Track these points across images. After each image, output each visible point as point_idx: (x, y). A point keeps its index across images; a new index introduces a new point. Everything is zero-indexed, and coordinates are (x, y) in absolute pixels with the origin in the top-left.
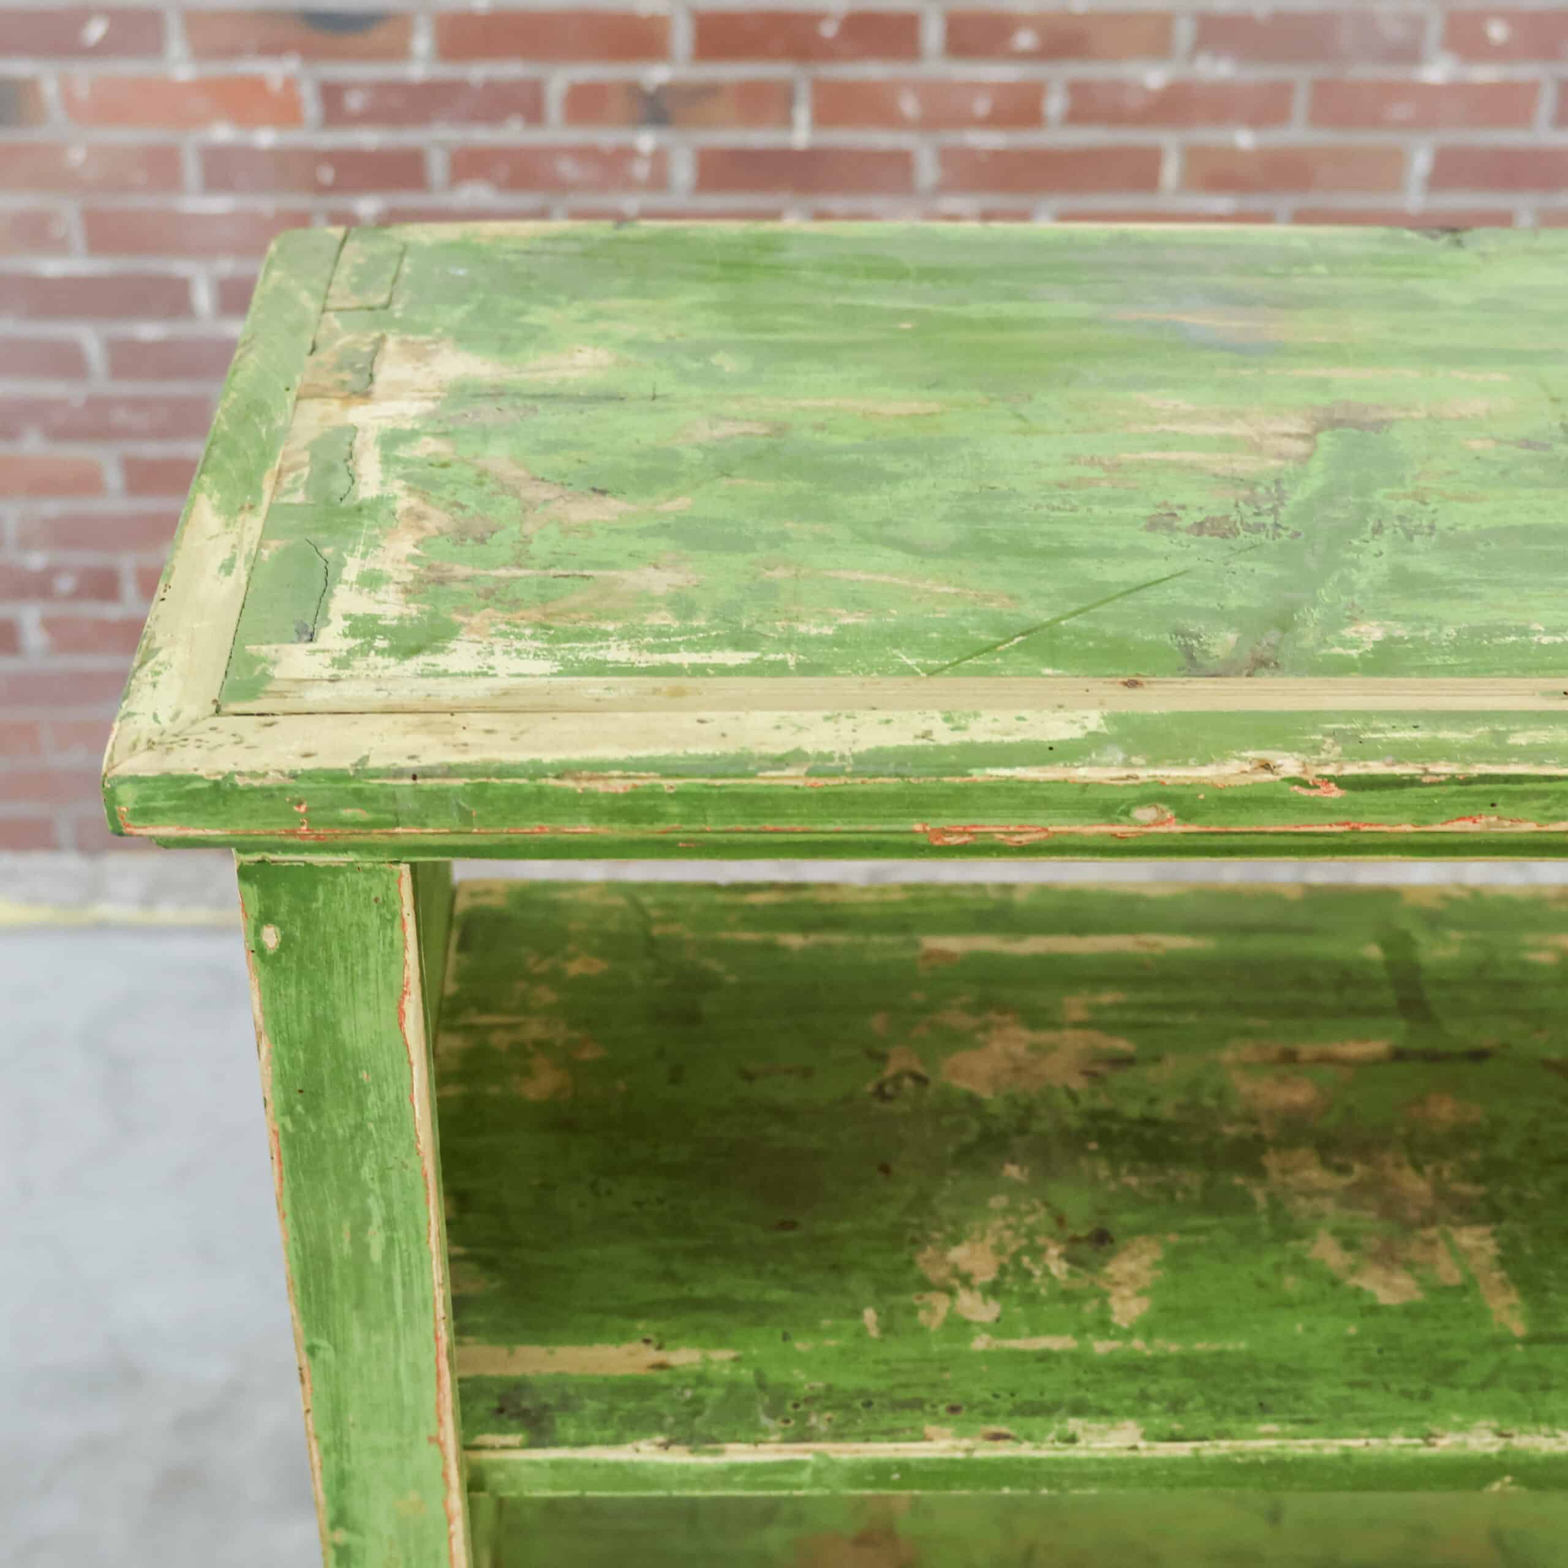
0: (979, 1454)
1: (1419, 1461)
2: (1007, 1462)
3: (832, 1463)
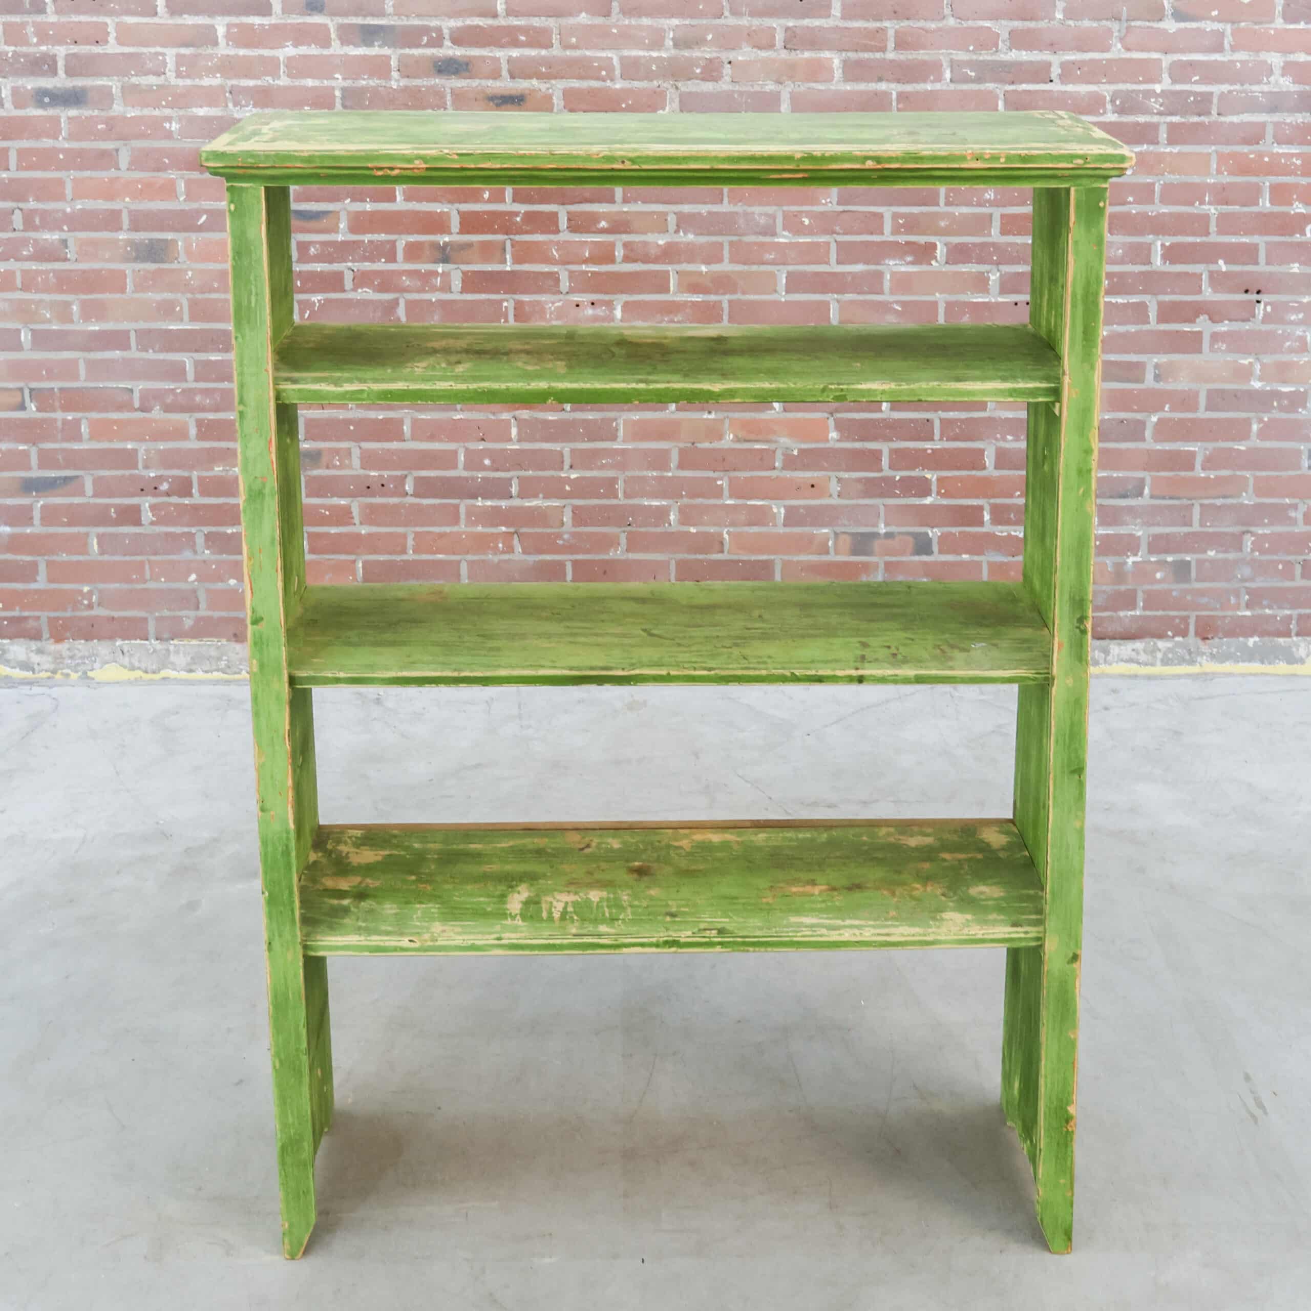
0: (411, 388)
1: (527, 390)
2: (420, 390)
3: (372, 390)
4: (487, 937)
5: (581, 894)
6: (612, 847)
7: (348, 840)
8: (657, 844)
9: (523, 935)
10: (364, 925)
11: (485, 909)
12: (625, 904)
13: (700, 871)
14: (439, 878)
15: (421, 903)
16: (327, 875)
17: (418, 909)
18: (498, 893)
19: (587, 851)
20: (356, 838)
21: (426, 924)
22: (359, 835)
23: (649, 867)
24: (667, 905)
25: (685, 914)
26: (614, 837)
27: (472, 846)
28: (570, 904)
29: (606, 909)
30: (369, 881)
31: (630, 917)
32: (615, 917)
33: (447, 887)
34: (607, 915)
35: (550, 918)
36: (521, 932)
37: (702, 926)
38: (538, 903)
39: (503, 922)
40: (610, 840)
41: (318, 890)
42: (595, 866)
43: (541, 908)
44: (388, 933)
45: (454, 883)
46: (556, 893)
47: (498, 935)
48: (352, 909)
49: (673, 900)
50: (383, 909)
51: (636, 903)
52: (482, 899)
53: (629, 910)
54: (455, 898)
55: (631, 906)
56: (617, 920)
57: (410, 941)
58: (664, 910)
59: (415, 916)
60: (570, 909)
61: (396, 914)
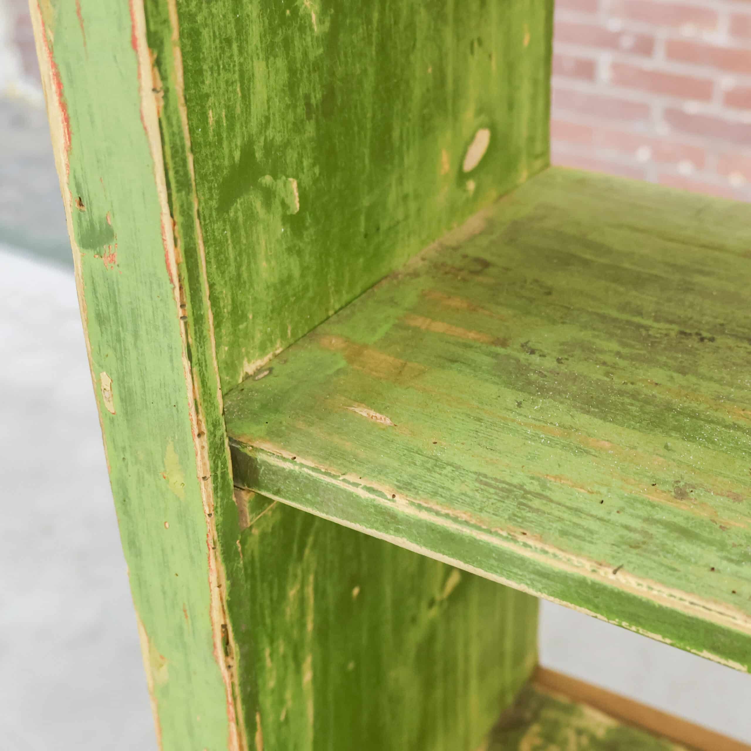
7: (573, 739)
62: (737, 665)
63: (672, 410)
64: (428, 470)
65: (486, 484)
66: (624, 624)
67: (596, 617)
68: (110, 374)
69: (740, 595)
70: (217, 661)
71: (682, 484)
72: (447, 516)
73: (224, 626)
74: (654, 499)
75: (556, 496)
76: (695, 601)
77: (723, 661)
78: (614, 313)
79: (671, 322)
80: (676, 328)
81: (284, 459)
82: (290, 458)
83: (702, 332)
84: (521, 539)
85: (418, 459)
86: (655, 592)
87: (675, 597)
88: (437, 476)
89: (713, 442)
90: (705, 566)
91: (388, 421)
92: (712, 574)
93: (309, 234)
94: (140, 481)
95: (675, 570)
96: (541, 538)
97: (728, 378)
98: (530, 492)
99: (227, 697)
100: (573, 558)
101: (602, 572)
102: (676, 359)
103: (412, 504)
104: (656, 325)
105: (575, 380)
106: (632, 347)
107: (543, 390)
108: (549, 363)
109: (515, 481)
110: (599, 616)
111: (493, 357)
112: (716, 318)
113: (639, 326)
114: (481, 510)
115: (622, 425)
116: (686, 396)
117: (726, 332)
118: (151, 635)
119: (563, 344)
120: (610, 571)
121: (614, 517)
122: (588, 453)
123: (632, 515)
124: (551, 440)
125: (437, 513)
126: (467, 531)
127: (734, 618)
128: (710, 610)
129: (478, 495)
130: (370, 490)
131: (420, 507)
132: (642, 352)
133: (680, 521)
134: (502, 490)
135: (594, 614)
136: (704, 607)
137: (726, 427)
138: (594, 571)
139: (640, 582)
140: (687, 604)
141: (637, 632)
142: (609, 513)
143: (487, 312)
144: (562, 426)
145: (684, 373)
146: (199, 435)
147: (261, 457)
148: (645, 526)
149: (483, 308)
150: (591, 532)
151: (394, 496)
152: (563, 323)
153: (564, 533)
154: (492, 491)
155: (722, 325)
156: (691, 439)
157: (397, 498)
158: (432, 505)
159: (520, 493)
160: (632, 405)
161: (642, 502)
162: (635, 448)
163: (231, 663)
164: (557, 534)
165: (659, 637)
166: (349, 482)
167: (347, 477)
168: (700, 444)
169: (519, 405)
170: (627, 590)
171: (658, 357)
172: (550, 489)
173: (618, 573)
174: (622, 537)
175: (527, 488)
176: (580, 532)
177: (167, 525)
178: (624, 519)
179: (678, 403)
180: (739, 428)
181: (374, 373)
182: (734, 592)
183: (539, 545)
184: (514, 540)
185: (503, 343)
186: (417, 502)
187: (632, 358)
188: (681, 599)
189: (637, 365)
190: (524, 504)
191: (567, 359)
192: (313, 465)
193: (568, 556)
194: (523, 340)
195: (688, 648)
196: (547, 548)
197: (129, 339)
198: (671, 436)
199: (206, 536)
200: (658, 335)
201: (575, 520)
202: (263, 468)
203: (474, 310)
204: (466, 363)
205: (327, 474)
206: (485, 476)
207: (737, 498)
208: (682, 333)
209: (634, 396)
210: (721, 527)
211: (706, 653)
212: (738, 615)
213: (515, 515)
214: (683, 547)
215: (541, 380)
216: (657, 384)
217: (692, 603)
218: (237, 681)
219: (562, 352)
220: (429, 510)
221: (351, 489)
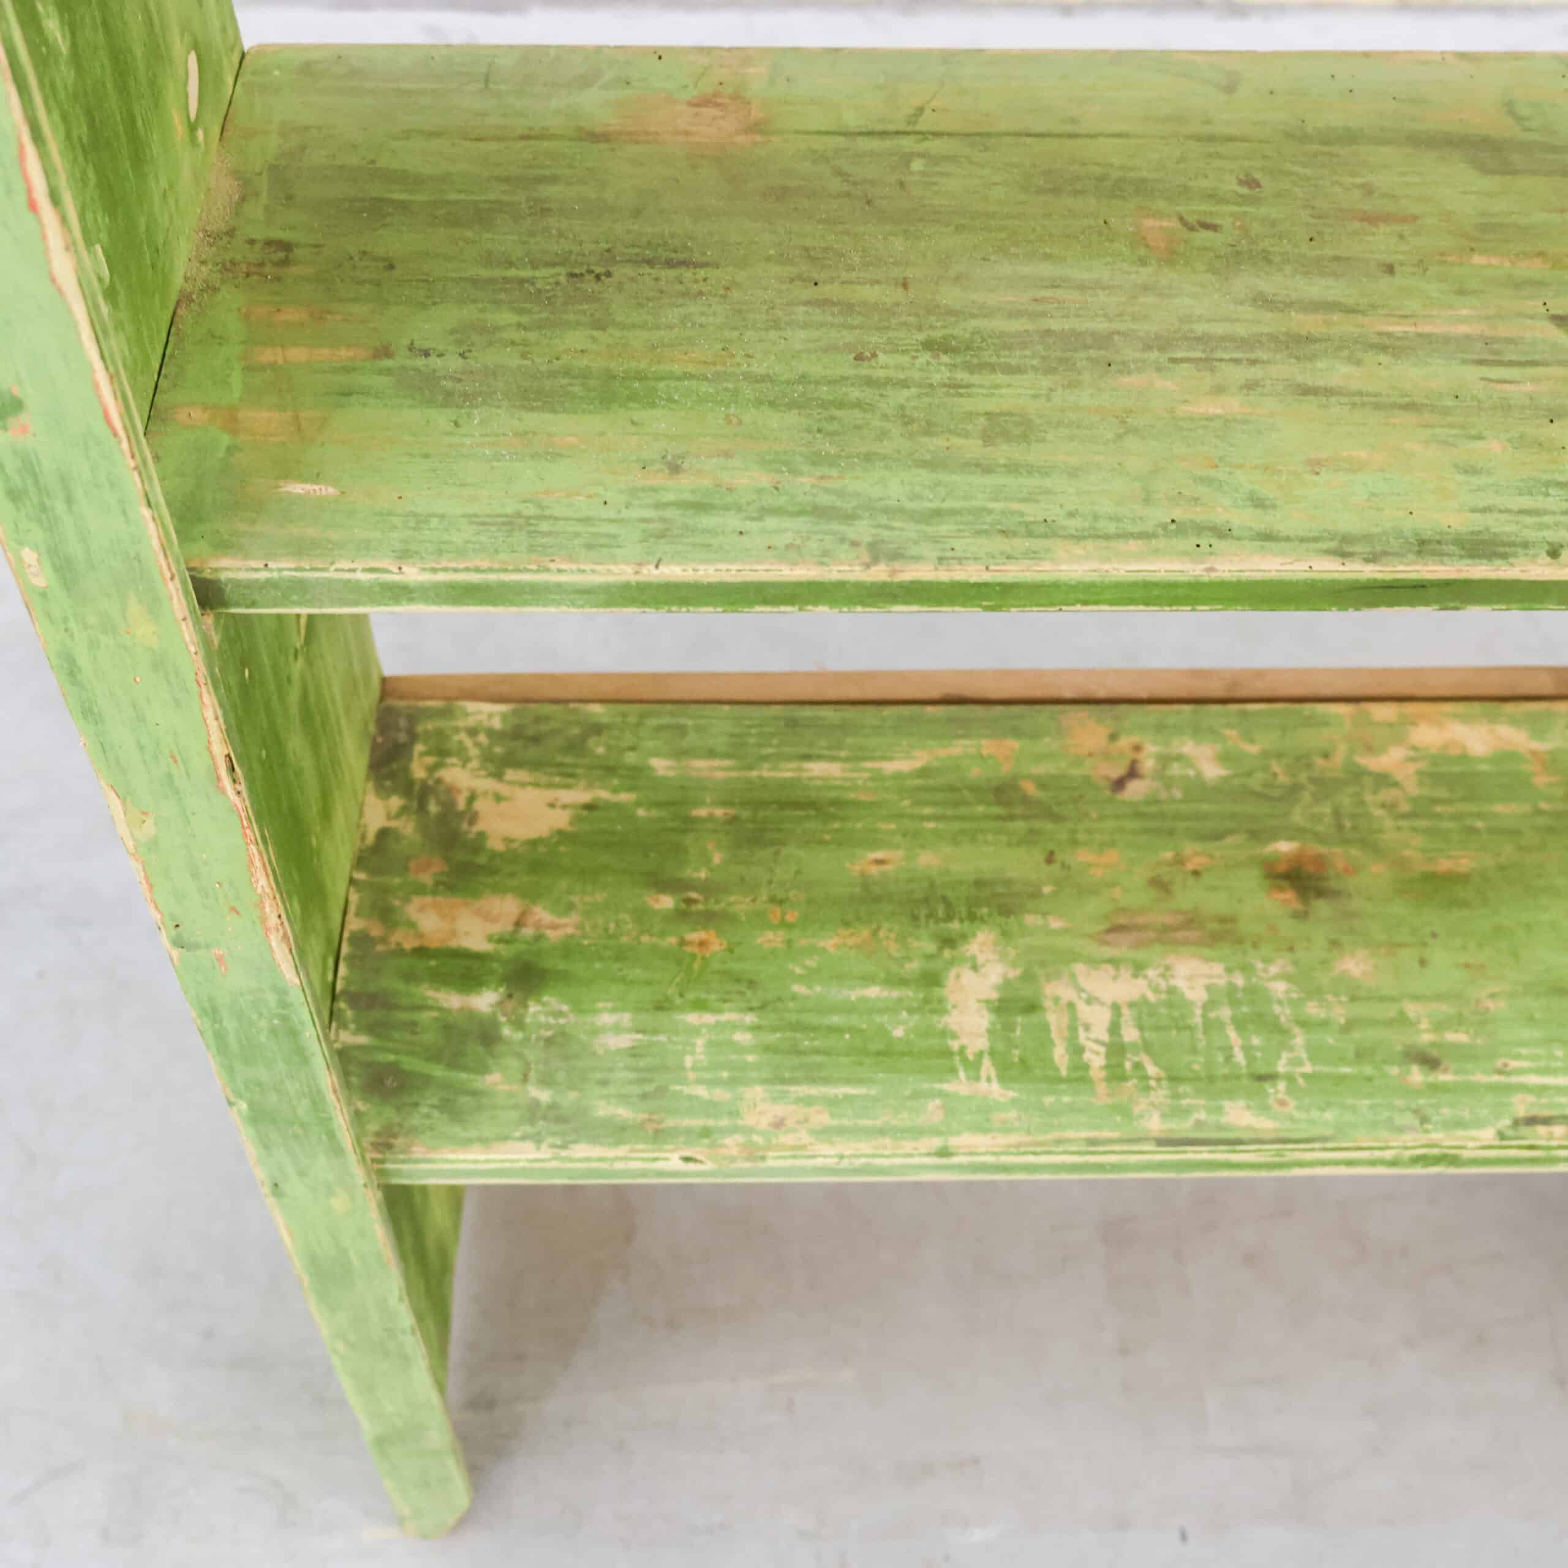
4: (908, 1146)
5: (1151, 973)
6: (1199, 775)
7: (468, 742)
8: (1320, 762)
9: (1013, 1139)
10: (544, 1096)
11: (882, 1032)
12: (1283, 1014)
13: (1464, 878)
14: (739, 904)
15: (700, 1006)
16: (421, 890)
17: (695, 1031)
18: (914, 967)
19: (1135, 790)
20: (491, 733)
21: (721, 1094)
22: (497, 724)
23: (1320, 861)
24: (1402, 1021)
25: (1467, 1055)
26: (1197, 731)
27: (817, 769)
28: (1127, 1013)
29: (1232, 1034)
30: (542, 914)
31: (1308, 1068)
32: (1263, 1070)
33: (771, 939)
34: (1240, 1057)
35: (1080, 1075)
36: (1006, 1129)
37: (1521, 1106)
38: (1032, 1007)
39: (946, 1087)
40: (1187, 747)
41: (400, 952)
42: (1168, 855)
43: (1045, 1028)
44: (618, 1132)
45: (784, 924)
46: (1079, 968)
47: (937, 1142)
48: (506, 1031)
49: (1416, 998)
50: (595, 1032)
51: (1313, 1010)
52: (873, 992)
53: (1299, 1039)
54: (797, 988)
55: (1305, 1024)
56: (1271, 1077)
57: (687, 1159)
58: (1398, 1040)
59: (688, 1061)
60: (1130, 1034)
61: (634, 1053)
62: (788, 609)
63: (615, 377)
64: (414, 529)
65: (484, 524)
66: (674, 608)
67: (644, 612)
68: (36, 548)
69: (776, 548)
70: (223, 792)
71: (669, 457)
72: (467, 569)
73: (228, 756)
74: (652, 482)
75: (557, 512)
76: (741, 568)
77: (775, 609)
78: (484, 273)
79: (554, 265)
80: (562, 271)
81: (256, 570)
82: (262, 566)
83: (592, 268)
84: (552, 566)
85: (396, 521)
86: (701, 573)
87: (720, 570)
88: (427, 532)
89: (675, 401)
90: (733, 532)
91: (331, 490)
92: (744, 538)
93: (122, 298)
94: (93, 645)
95: (709, 546)
96: (571, 559)
97: (650, 318)
98: (530, 518)
99: (242, 821)
100: (613, 568)
101: (645, 571)
102: (584, 312)
103: (424, 569)
104: (537, 274)
105: (495, 374)
106: (529, 312)
107: (468, 398)
108: (454, 363)
109: (509, 510)
110: (647, 610)
111: (386, 375)
112: (597, 242)
113: (522, 281)
114: (496, 551)
115: (575, 412)
116: (620, 355)
117: (618, 258)
118: (125, 794)
119: (452, 332)
120: (652, 567)
121: (626, 514)
122: (561, 455)
123: (641, 506)
124: (516, 454)
125: (456, 570)
126: (492, 577)
127: (780, 570)
128: (756, 571)
129: (483, 538)
130: (372, 570)
131: (434, 570)
132: (544, 315)
133: (687, 496)
134: (504, 524)
135: (642, 610)
136: (751, 570)
137: (678, 379)
138: (637, 573)
139: (685, 567)
140: (734, 572)
141: (688, 611)
142: (619, 512)
143: (338, 317)
144: (516, 434)
145: (603, 328)
146: (172, 578)
147: (223, 576)
148: (660, 513)
149: (329, 312)
150: (615, 537)
151: (400, 568)
152: (434, 304)
153: (589, 547)
154: (493, 528)
155: (608, 250)
156: (653, 405)
157: (405, 569)
158: (444, 564)
159: (522, 521)
160: (571, 385)
161: (643, 489)
162: (603, 434)
163: (239, 788)
164: (583, 550)
165: (711, 609)
166: (343, 570)
167: (338, 565)
168: (664, 407)
169: (456, 424)
170: (673, 579)
171: (565, 317)
172: (548, 507)
173: (660, 567)
174: (644, 531)
175: (526, 513)
176: (602, 541)
177: (138, 679)
178: (636, 513)
179: (619, 367)
180: (691, 377)
181: (271, 439)
182: (769, 547)
183: (574, 567)
184: (548, 570)
185: (385, 352)
186: (428, 566)
187: (540, 326)
188: (728, 570)
189: (549, 334)
190: (535, 532)
191: (470, 351)
192: (292, 566)
193: (607, 567)
194: (405, 342)
195: (740, 609)
196: (582, 567)
197: (60, 506)
198: (631, 408)
199: (194, 676)
200: (548, 287)
201: (591, 529)
202: (229, 586)
203: (321, 318)
204: (365, 392)
205: (312, 569)
206: (476, 516)
207: (728, 455)
208: (572, 275)
209: (567, 372)
210: (727, 489)
211: (758, 608)
212: (783, 567)
213: (532, 546)
214: (704, 521)
215: (458, 386)
216: (582, 351)
217: (739, 571)
218: (248, 803)
219: (459, 343)
220: (445, 570)
221: (347, 576)
